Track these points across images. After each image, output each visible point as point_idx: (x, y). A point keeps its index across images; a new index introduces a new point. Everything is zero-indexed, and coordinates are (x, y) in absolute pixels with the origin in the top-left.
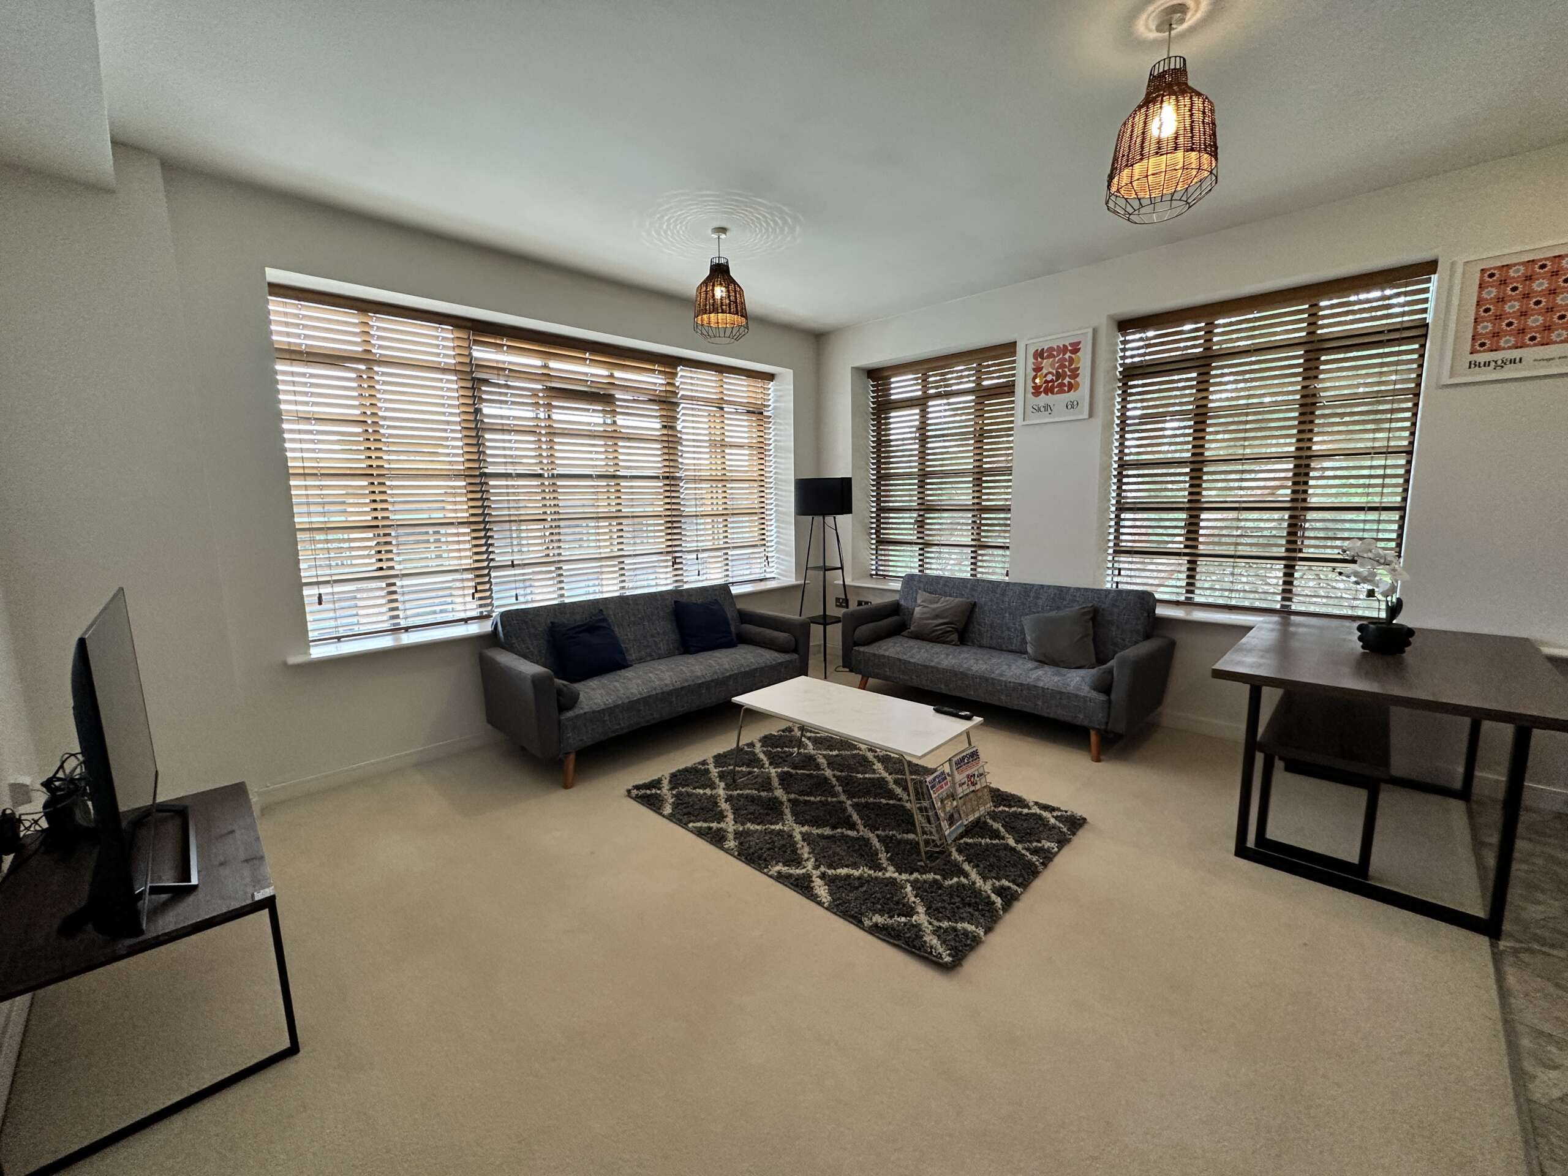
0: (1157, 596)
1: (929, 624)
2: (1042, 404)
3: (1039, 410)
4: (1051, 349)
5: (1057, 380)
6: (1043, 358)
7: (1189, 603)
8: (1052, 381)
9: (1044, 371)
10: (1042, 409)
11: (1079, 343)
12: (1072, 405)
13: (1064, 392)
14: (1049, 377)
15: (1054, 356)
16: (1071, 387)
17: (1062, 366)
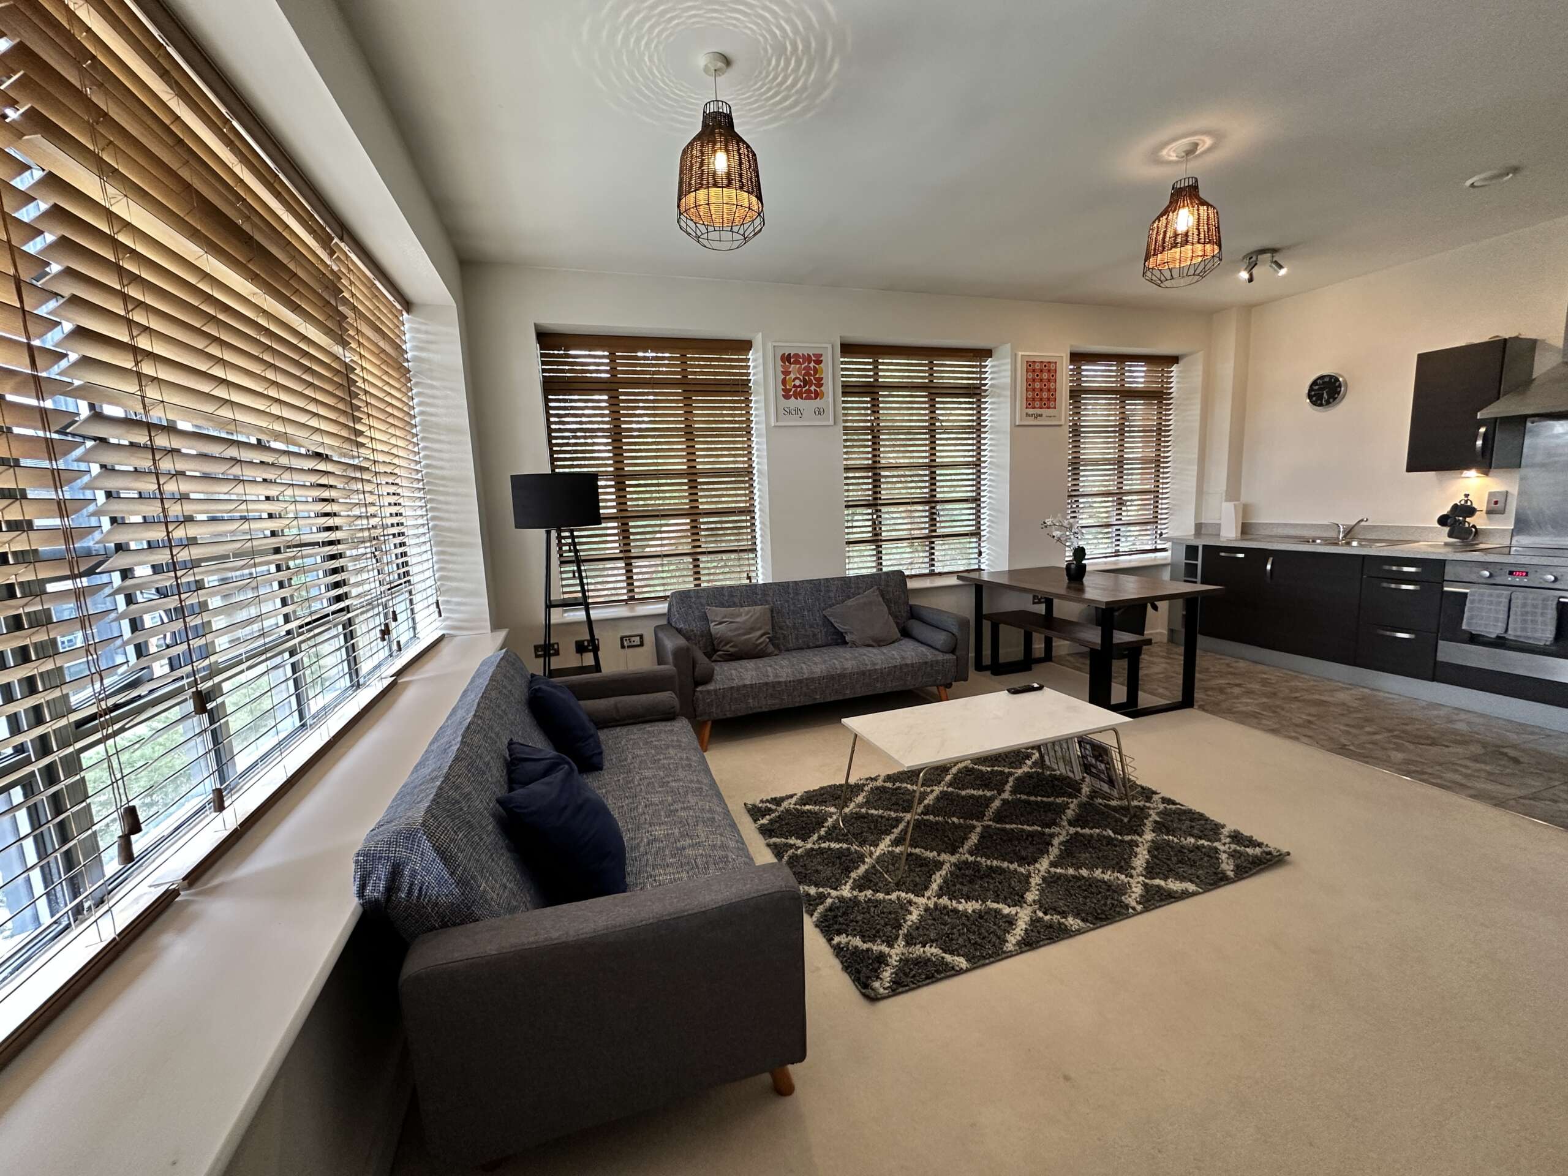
0: (907, 573)
1: (750, 638)
2: (792, 408)
3: (790, 413)
4: (796, 355)
5: (805, 387)
6: (789, 362)
7: (932, 574)
8: (800, 386)
9: (792, 376)
10: (793, 412)
11: (821, 355)
12: (819, 412)
13: (811, 398)
14: (797, 383)
15: (799, 363)
16: (817, 395)
17: (808, 374)
